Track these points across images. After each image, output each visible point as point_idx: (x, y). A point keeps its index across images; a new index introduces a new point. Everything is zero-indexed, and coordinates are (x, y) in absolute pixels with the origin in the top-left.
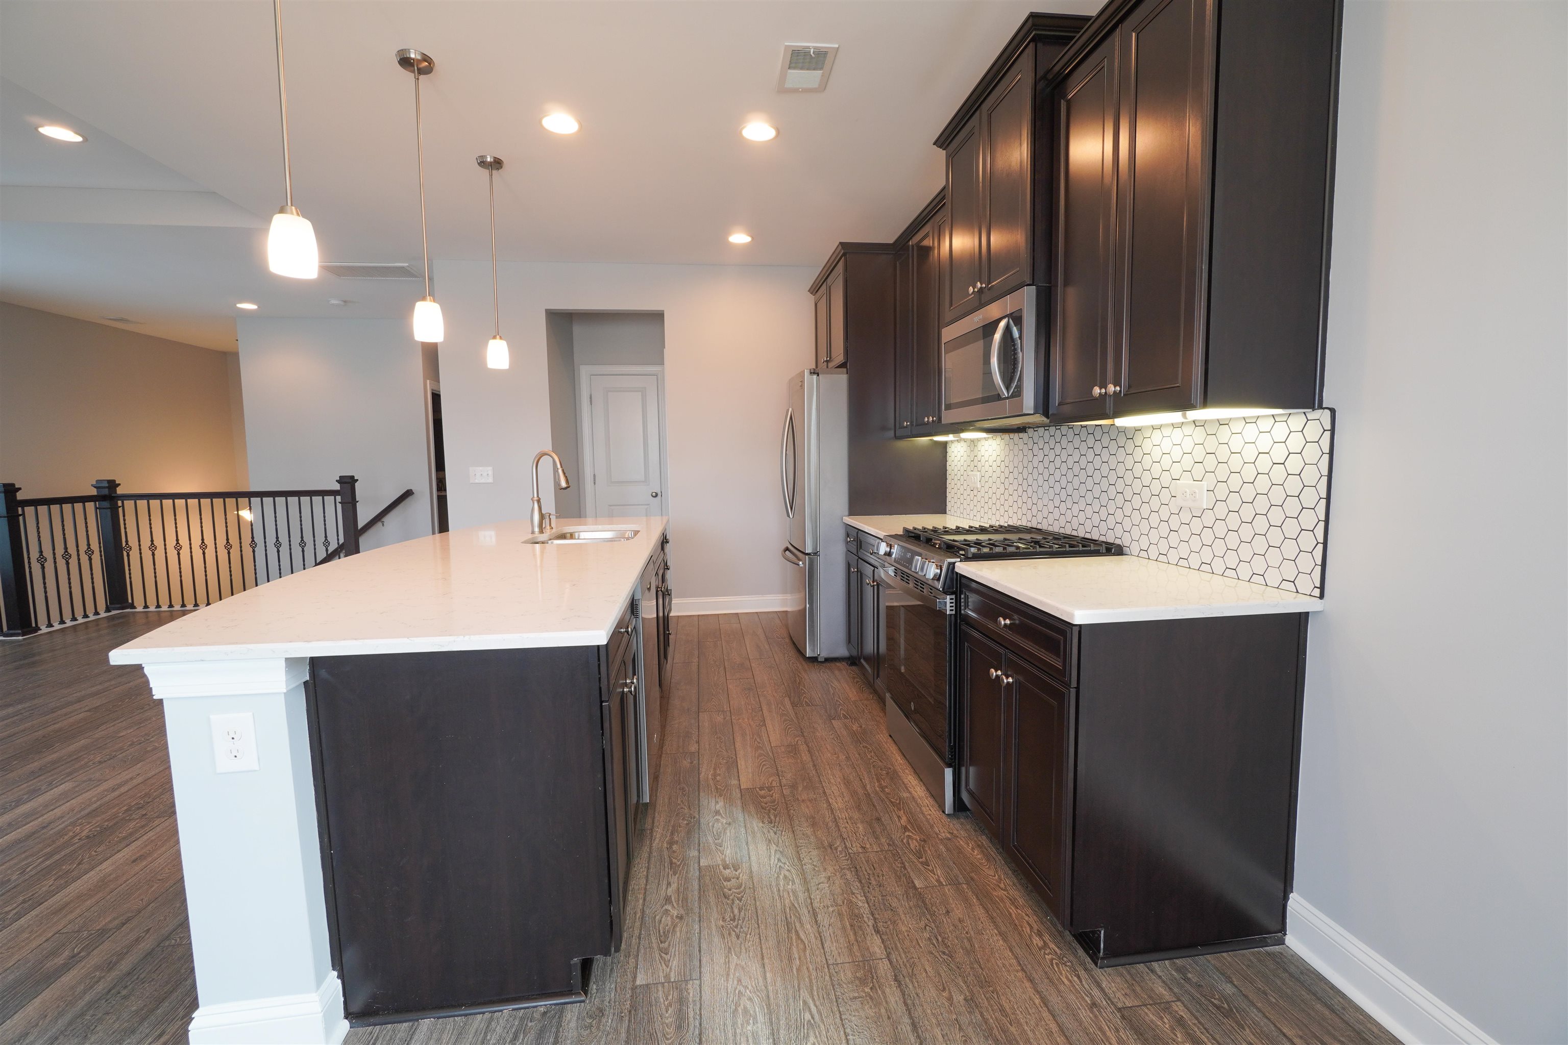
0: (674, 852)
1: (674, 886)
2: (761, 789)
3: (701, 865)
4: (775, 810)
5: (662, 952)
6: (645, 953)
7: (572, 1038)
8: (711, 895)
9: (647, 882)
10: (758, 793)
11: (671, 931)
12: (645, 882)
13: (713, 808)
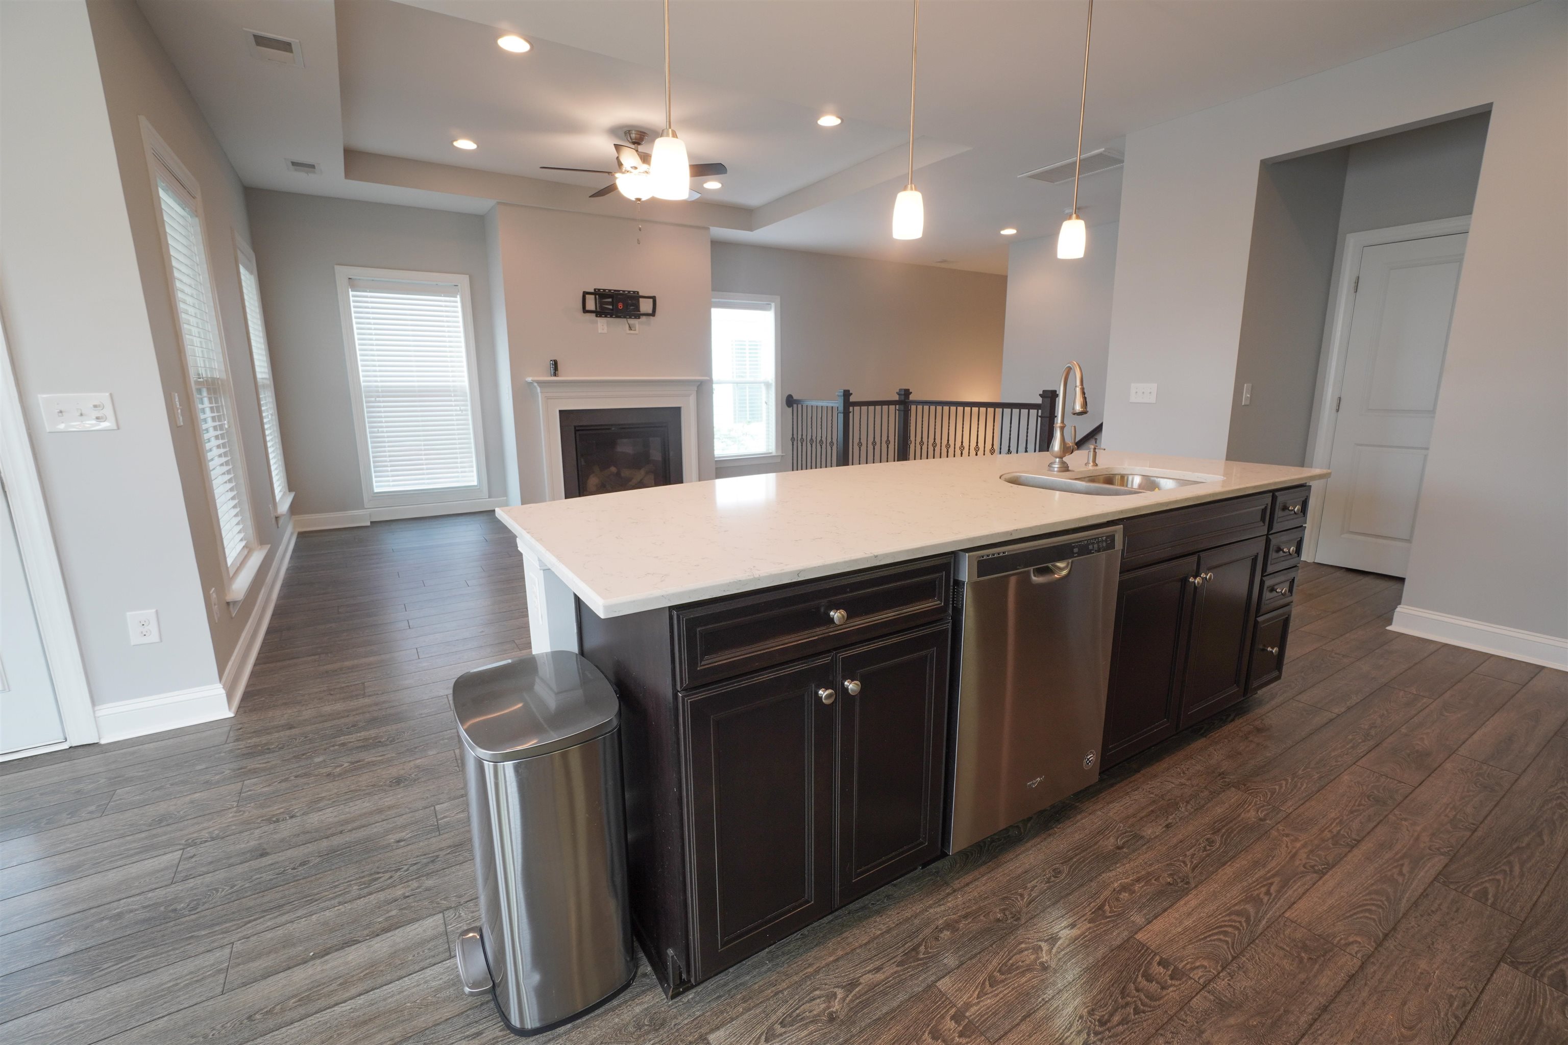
0: (937, 939)
1: (880, 976)
2: (1163, 963)
3: (938, 984)
4: (1137, 1011)
5: (767, 1034)
6: (756, 1016)
7: (622, 1020)
8: (893, 1030)
9: (866, 944)
10: (1150, 963)
11: (805, 1022)
12: (864, 942)
13: (1056, 929)
